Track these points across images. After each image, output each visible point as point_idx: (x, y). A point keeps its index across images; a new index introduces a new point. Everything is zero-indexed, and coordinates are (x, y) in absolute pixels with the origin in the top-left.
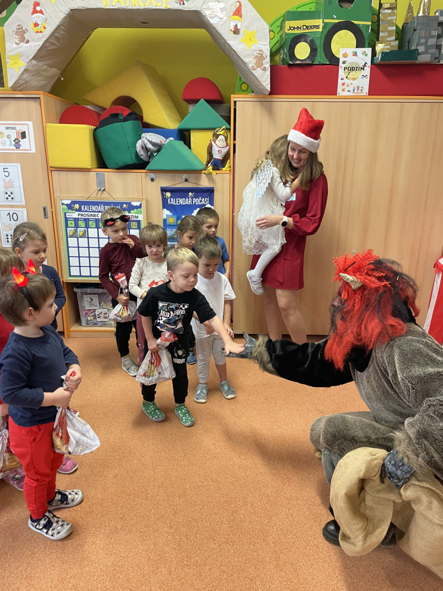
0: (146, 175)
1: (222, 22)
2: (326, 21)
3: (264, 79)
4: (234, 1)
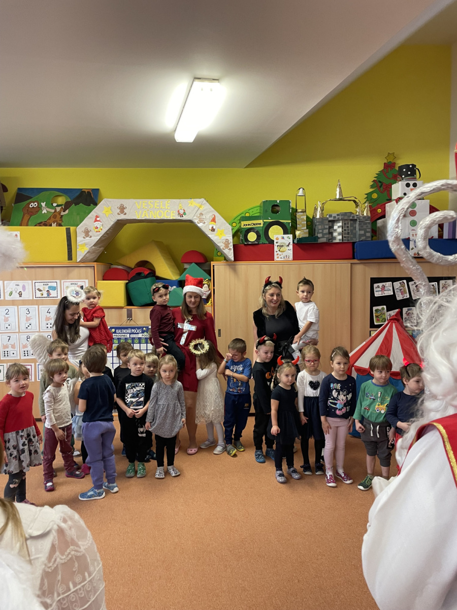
1: (204, 226)
2: (264, 221)
3: (230, 255)
4: (211, 214)
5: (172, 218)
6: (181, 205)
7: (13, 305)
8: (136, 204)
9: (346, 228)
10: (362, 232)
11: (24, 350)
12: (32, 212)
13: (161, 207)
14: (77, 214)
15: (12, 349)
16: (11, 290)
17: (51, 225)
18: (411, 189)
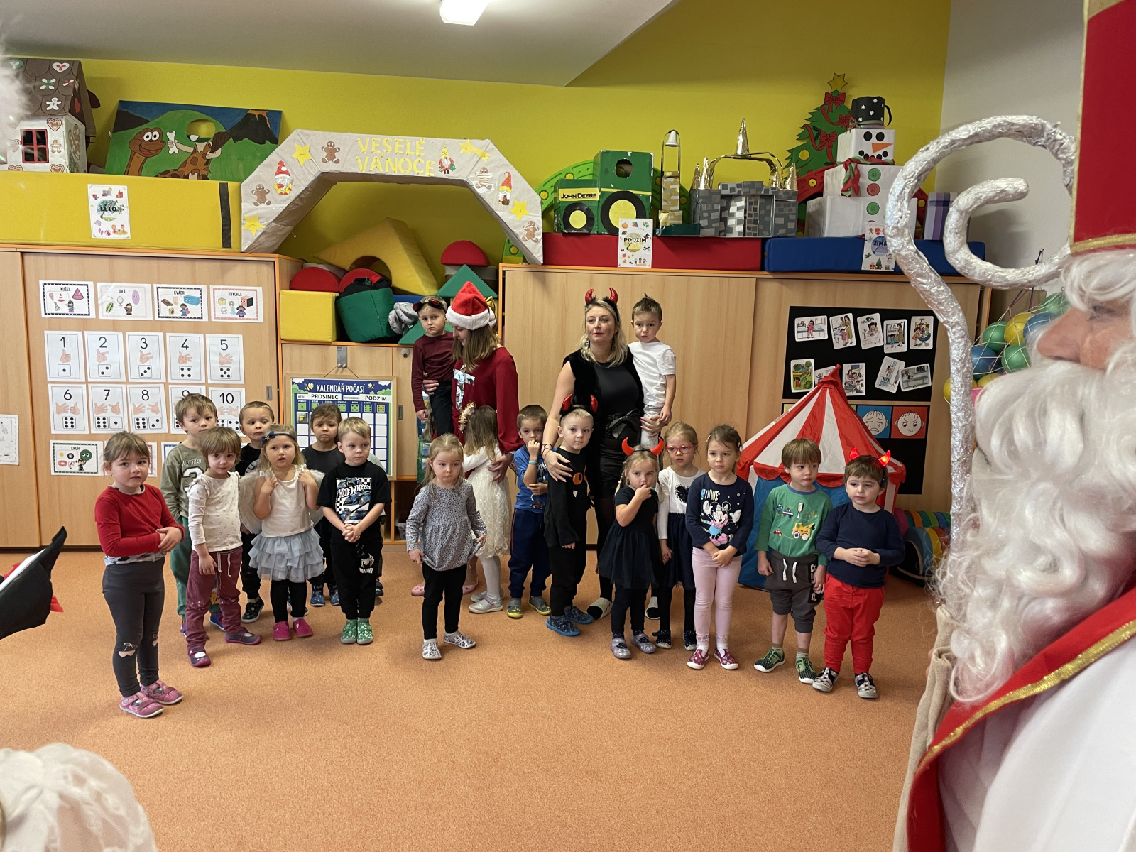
0: (398, 350)
1: (490, 193)
2: (603, 190)
3: (537, 251)
4: (502, 171)
5: (427, 174)
6: (445, 150)
7: (114, 330)
8: (360, 142)
9: (752, 212)
10: (781, 221)
11: (138, 416)
12: (148, 151)
13: (408, 152)
14: (238, 159)
15: (113, 414)
16: (110, 300)
17: (187, 177)
18: (873, 144)
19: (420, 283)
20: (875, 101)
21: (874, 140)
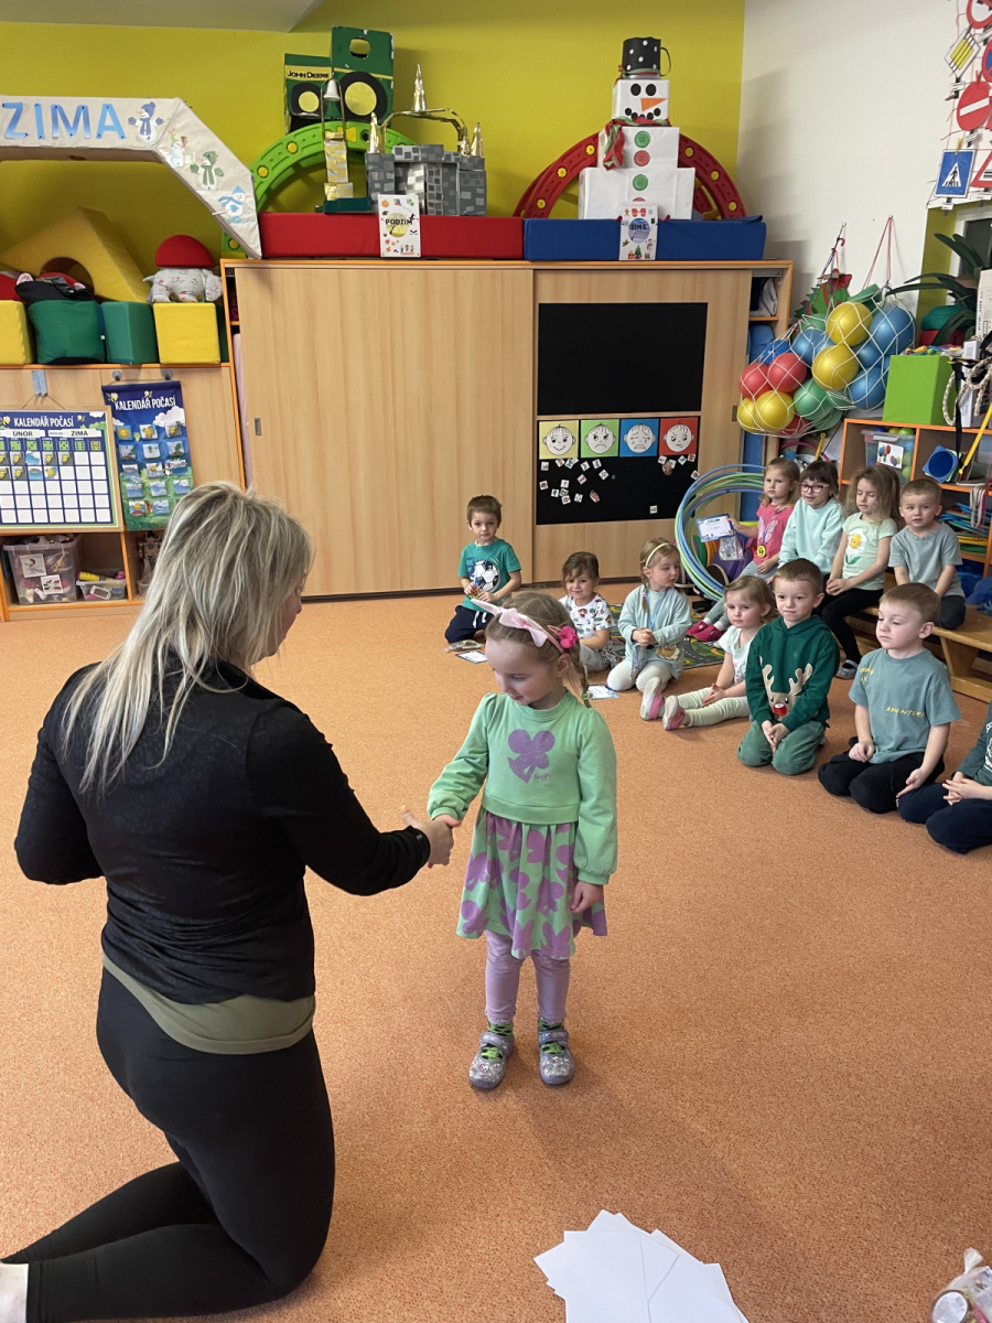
0: (107, 372)
4: (204, 142)
18: (642, 100)
19: (129, 289)
20: (645, 43)
21: (643, 94)
